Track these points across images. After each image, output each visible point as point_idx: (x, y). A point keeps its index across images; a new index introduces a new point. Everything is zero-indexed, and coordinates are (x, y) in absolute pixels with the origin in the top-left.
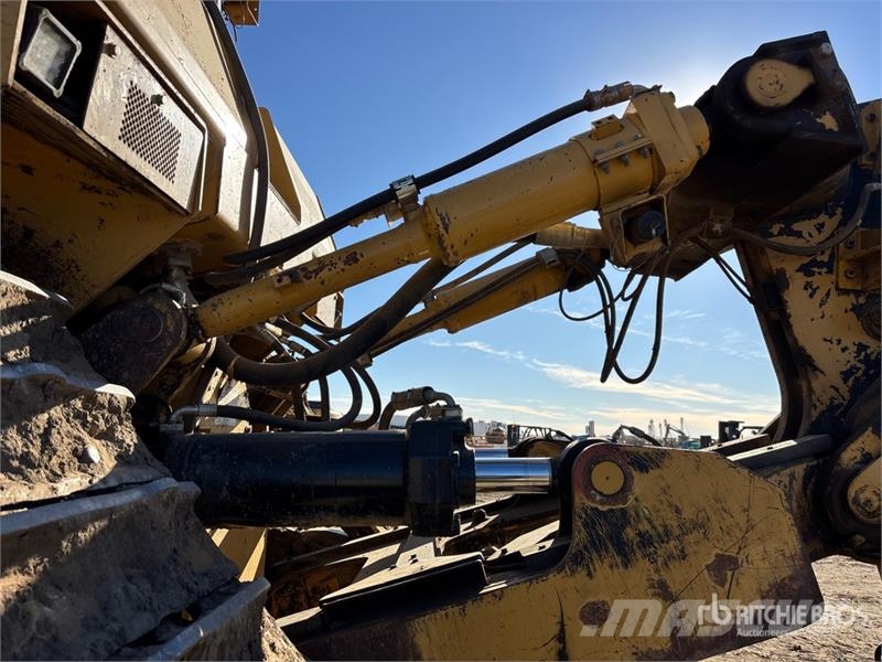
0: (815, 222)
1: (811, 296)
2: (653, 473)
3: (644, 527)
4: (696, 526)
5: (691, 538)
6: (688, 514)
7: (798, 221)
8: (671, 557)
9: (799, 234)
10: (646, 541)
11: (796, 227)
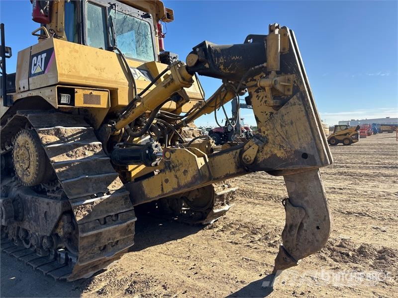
0: (260, 75)
1: (258, 99)
2: (174, 153)
3: (173, 164)
4: (181, 164)
5: (180, 166)
6: (180, 161)
7: (255, 76)
8: (177, 170)
9: (255, 80)
10: (173, 167)
11: (254, 78)
